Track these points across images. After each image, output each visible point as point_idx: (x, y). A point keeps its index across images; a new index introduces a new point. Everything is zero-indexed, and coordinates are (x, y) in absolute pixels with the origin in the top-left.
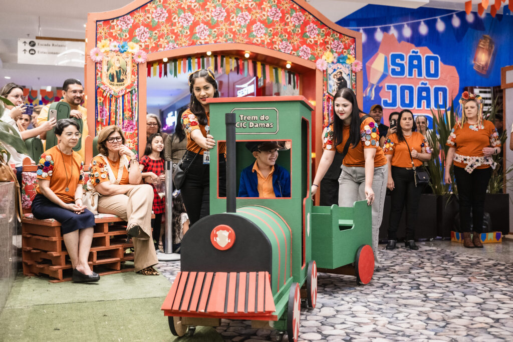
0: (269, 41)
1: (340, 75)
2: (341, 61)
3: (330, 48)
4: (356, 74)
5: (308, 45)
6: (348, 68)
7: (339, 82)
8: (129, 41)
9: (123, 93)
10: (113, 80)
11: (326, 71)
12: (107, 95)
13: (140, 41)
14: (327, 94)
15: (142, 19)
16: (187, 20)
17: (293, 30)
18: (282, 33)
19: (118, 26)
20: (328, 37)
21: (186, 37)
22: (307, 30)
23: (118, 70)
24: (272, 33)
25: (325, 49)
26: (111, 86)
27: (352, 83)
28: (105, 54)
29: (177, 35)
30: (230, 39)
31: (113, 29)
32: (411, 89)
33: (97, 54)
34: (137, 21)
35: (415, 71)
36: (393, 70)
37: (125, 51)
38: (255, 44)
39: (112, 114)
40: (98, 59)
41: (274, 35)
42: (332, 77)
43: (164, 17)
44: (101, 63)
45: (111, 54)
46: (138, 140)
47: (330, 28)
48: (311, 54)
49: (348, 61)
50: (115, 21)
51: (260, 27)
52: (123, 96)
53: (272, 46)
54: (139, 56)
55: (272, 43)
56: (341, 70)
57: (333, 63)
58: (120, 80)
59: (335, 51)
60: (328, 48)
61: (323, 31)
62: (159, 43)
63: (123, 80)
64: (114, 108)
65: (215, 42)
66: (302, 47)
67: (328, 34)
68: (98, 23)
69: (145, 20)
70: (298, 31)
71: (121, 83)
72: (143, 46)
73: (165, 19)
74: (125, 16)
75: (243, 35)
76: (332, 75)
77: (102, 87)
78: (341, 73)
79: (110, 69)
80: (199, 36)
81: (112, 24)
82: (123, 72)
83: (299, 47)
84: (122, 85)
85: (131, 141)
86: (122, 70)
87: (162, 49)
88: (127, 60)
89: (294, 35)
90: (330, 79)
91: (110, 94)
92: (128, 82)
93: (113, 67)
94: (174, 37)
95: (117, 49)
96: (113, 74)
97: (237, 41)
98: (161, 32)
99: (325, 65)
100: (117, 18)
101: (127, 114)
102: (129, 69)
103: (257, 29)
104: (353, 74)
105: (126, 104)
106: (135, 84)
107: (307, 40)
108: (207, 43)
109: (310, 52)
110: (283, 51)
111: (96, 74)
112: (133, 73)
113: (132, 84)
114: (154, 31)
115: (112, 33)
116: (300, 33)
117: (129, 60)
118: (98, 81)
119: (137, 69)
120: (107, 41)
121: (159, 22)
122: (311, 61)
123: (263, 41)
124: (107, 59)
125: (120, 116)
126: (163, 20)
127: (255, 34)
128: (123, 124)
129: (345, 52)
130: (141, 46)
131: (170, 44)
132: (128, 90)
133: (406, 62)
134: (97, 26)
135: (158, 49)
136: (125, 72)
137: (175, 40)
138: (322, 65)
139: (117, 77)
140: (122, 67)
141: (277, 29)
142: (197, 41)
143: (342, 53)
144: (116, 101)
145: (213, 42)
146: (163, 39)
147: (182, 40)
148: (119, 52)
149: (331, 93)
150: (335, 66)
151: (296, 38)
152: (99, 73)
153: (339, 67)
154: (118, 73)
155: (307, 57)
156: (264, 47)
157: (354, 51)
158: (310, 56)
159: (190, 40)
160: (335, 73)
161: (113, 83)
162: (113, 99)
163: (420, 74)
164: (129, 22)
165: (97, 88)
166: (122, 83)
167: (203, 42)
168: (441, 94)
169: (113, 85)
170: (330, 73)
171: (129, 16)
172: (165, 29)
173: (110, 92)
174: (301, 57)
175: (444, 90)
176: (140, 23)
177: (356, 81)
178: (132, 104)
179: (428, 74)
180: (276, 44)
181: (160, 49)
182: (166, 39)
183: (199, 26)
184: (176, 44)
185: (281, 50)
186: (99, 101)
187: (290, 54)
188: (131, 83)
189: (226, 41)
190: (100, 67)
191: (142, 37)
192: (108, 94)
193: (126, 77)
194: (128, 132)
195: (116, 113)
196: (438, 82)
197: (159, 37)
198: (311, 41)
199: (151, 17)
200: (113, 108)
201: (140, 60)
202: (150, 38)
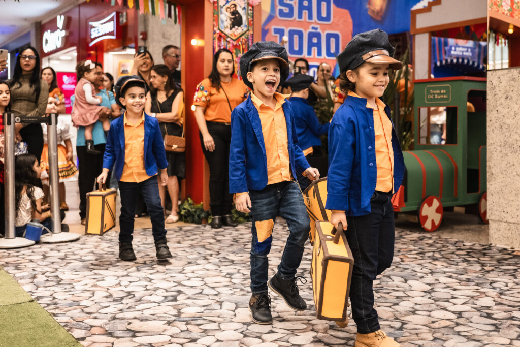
1: (234, 8)
4: (253, 7)
7: (233, 17)
11: (217, 2)
14: (218, 31)
27: (248, 19)
32: (300, 34)
35: (305, 13)
36: (281, 11)
42: (224, 10)
56: (235, 2)
76: (225, 7)
78: (235, 5)
104: (250, 8)
133: (295, 3)
160: (228, 5)
163: (310, 17)
168: (333, 40)
170: (222, 5)
175: (336, 37)
177: (253, 17)
179: (320, 17)
196: (331, 27)
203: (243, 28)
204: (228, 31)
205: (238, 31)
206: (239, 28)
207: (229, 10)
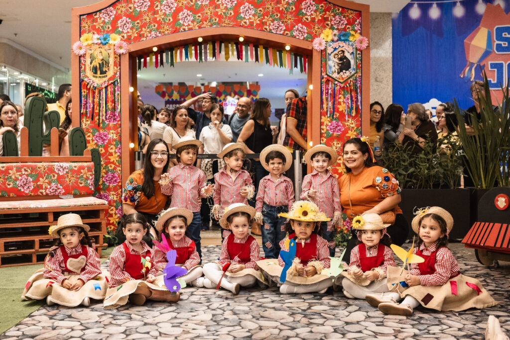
0: (259, 22)
1: (342, 55)
2: (342, 38)
3: (330, 24)
4: (361, 51)
5: (304, 24)
6: (352, 45)
7: (340, 62)
8: (111, 33)
9: (106, 85)
10: (96, 73)
11: (325, 50)
12: (90, 87)
13: (123, 32)
14: (326, 76)
15: (124, 10)
16: (169, 7)
17: (286, 8)
18: (273, 13)
19: (100, 18)
20: (327, 13)
21: (169, 24)
22: (303, 7)
23: (101, 62)
24: (262, 13)
25: (324, 27)
26: (94, 79)
27: (356, 62)
28: (88, 47)
29: (159, 23)
30: (215, 24)
31: (96, 22)
33: (80, 48)
34: (119, 12)
37: (107, 43)
38: (243, 26)
39: (95, 106)
40: (82, 52)
41: (263, 15)
42: (332, 57)
43: (146, 6)
44: (84, 56)
45: (93, 47)
46: (121, 130)
47: (330, 3)
48: (307, 33)
49: (351, 39)
50: (98, 14)
51: (249, 8)
52: (106, 88)
53: (262, 28)
54: (121, 47)
55: (262, 24)
56: (343, 49)
57: (333, 41)
58: (102, 72)
59: (336, 27)
60: (328, 25)
61: (322, 6)
62: (141, 33)
63: (106, 71)
64: (98, 100)
65: (200, 27)
66: (296, 26)
67: (328, 9)
68: (82, 17)
69: (127, 10)
70: (292, 8)
71: (103, 75)
72: (126, 37)
73: (147, 8)
74: (108, 8)
75: (230, 18)
76: (333, 54)
77: (86, 79)
78: (343, 52)
79: (94, 62)
80: (182, 23)
81: (96, 17)
82: (106, 64)
83: (293, 26)
84: (104, 77)
85: (114, 132)
86: (104, 62)
87: (145, 39)
88: (109, 51)
89: (287, 13)
90: (329, 60)
91: (93, 87)
92: (110, 74)
93: (96, 60)
94: (156, 25)
95: (99, 41)
96: (96, 66)
97: (223, 25)
98: (144, 21)
99: (324, 44)
100: (100, 11)
101: (110, 105)
102: (111, 61)
103: (245, 10)
104: (358, 52)
105: (109, 95)
106: (117, 76)
107: (302, 18)
108: (190, 29)
109: (306, 31)
110: (275, 32)
111: (80, 68)
112: (115, 65)
113: (114, 76)
114: (136, 21)
115: (95, 26)
116: (294, 11)
117: (111, 52)
118: (82, 74)
119: (119, 60)
120: (91, 35)
121: (141, 11)
122: (307, 40)
123: (252, 23)
124: (90, 52)
125: (103, 107)
126: (145, 9)
127: (243, 16)
128: (106, 115)
129: (349, 28)
130: (123, 37)
131: (153, 32)
132: (110, 82)
134: (80, 20)
135: (140, 39)
136: (107, 63)
137: (158, 29)
138: (320, 44)
139: (100, 70)
140: (105, 59)
141: (268, 8)
142: (180, 29)
143: (345, 29)
144: (100, 93)
145: (197, 28)
146: (145, 28)
147: (165, 28)
148: (101, 45)
149: (331, 75)
150: (335, 45)
151: (289, 16)
152: (83, 66)
153: (341, 45)
154: (101, 65)
155: (303, 37)
156: (253, 29)
157: (359, 26)
158: (306, 35)
159: (172, 27)
160: (336, 52)
161: (96, 75)
162: (97, 92)
164: (111, 14)
165: (81, 81)
166: (105, 75)
167: (186, 28)
169: (96, 77)
170: (330, 53)
171: (111, 8)
172: (147, 18)
173: (93, 84)
174: (295, 37)
176: (123, 14)
177: (361, 60)
178: (114, 96)
180: (266, 25)
181: (142, 39)
182: (148, 28)
183: (182, 12)
184: (158, 33)
185: (273, 31)
186: (83, 93)
187: (283, 34)
188: (113, 74)
189: (211, 26)
190: (84, 61)
191: (124, 28)
192: (92, 86)
193: (109, 69)
194: (111, 123)
195: (100, 105)
197: (141, 27)
198: (307, 19)
199: (133, 7)
200: (96, 100)
201: (121, 51)
202: (132, 28)
203: (351, 71)
204: (335, 75)
205: (346, 74)
206: (347, 72)
207: (337, 56)
